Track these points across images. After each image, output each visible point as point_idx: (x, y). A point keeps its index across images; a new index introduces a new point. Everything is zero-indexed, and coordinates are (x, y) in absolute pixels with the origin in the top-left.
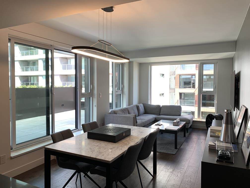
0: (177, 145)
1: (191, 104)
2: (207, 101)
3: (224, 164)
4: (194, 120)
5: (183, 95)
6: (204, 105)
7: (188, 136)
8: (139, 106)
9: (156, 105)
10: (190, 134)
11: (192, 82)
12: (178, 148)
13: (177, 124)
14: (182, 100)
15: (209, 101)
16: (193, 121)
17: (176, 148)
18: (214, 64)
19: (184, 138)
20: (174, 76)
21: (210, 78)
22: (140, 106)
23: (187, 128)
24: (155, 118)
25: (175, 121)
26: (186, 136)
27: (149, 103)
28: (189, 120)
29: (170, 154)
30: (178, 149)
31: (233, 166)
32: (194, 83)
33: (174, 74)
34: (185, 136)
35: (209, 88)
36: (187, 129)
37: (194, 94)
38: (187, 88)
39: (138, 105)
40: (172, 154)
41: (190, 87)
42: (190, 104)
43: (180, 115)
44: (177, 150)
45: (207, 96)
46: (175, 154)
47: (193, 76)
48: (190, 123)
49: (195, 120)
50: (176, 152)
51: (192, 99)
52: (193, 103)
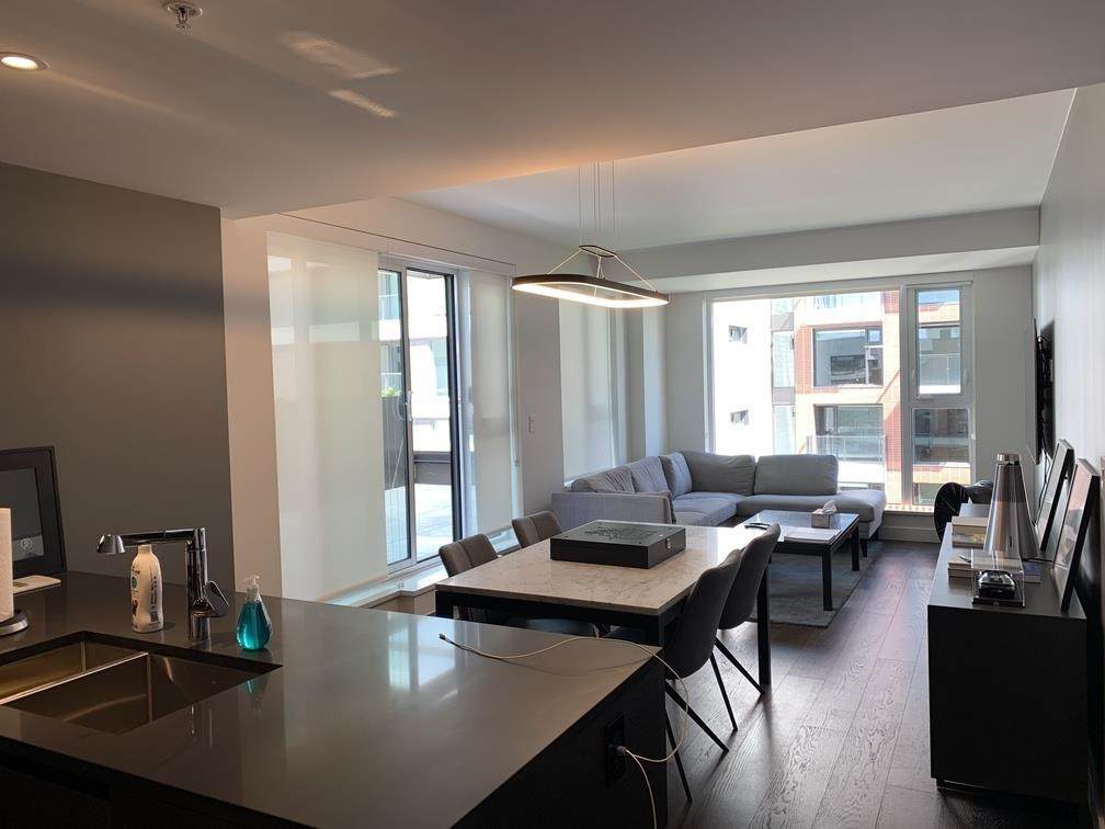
0: (833, 599)
1: (869, 453)
2: (936, 436)
3: (996, 608)
4: (886, 509)
5: (829, 413)
6: (926, 455)
7: (868, 569)
8: (669, 461)
9: (737, 458)
10: (875, 560)
11: (869, 357)
12: (834, 606)
13: (825, 523)
14: (828, 436)
15: (944, 436)
16: (886, 514)
17: (828, 606)
18: (960, 288)
19: (856, 576)
20: (789, 334)
21: (945, 336)
22: (673, 462)
23: (865, 537)
24: (738, 506)
25: (819, 511)
26: (861, 568)
27: (707, 451)
28: (871, 510)
29: (810, 626)
30: (837, 610)
31: (1023, 612)
32: (876, 365)
33: (787, 327)
34: (856, 568)
35: (944, 381)
36: (864, 543)
37: (876, 409)
38: (846, 386)
39: (668, 456)
40: (815, 626)
41: (862, 381)
42: (864, 453)
43: (832, 492)
44: (833, 612)
45: (937, 415)
46: (826, 627)
47: (871, 333)
48: (872, 520)
49: (893, 509)
50: (829, 620)
51: (871, 432)
52: (873, 447)
